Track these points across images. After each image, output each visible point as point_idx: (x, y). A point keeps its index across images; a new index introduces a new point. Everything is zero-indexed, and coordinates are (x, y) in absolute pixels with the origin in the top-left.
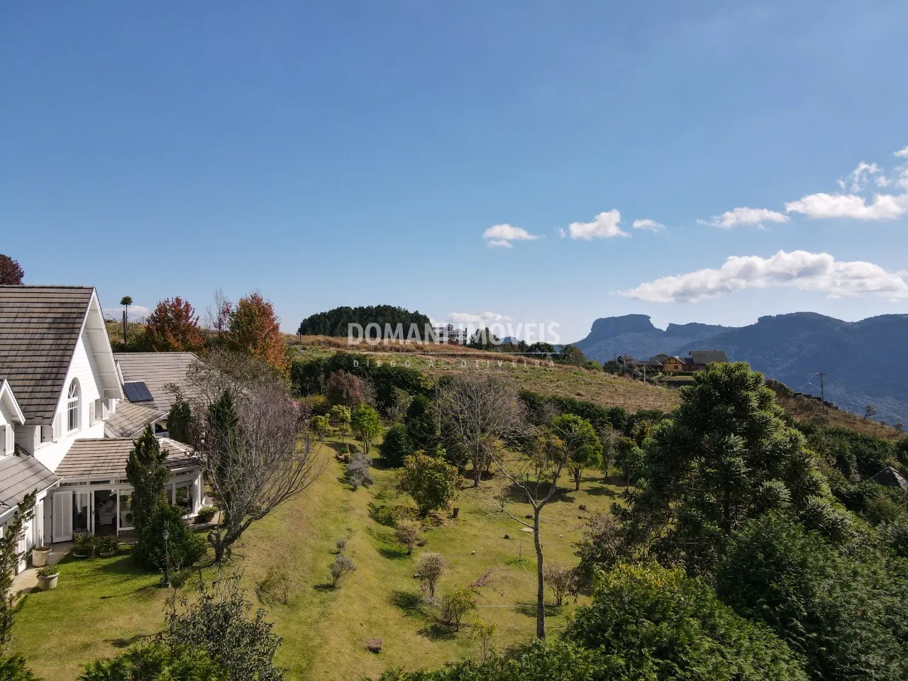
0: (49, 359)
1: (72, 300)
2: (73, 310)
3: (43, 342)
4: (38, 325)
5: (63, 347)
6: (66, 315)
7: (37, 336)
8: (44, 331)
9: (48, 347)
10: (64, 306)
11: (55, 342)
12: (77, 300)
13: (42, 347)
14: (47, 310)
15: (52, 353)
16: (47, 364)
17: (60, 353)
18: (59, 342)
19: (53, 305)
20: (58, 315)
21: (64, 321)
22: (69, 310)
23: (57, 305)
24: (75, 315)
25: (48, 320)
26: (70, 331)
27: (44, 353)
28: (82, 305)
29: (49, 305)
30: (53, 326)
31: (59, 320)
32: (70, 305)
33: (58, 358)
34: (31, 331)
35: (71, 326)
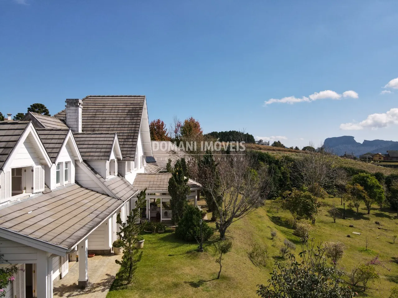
0: (129, 129)
1: (136, 102)
2: (137, 106)
3: (125, 121)
4: (122, 113)
5: (135, 123)
6: (134, 109)
7: (122, 118)
8: (125, 116)
9: (128, 123)
10: (133, 104)
11: (131, 121)
12: (138, 102)
13: (125, 123)
14: (125, 106)
15: (130, 126)
16: (128, 132)
17: (134, 126)
18: (133, 121)
19: (127, 104)
20: (130, 109)
21: (134, 111)
22: (135, 106)
23: (129, 104)
24: (138, 109)
25: (126, 111)
26: (137, 116)
27: (126, 126)
28: (141, 104)
29: (126, 104)
30: (129, 114)
31: (131, 111)
32: (135, 104)
33: (133, 129)
34: (119, 116)
35: (137, 113)
